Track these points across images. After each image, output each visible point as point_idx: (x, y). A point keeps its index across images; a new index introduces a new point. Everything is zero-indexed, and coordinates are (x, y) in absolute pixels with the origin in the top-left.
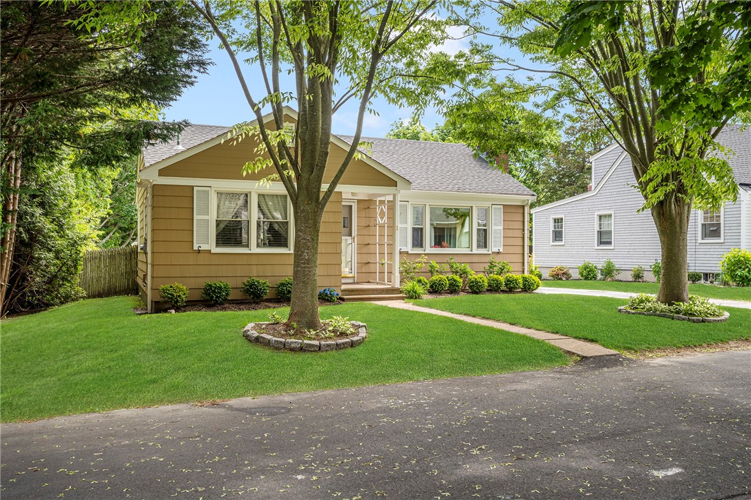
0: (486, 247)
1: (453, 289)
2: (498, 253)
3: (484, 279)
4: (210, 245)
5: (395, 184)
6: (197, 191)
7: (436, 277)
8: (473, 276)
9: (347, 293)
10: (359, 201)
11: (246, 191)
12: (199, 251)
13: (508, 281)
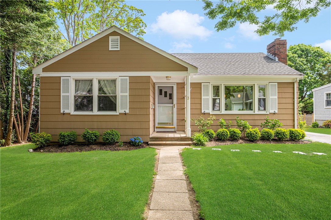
0: (265, 109)
1: (233, 138)
2: (274, 114)
3: (258, 131)
4: (71, 110)
5: (186, 69)
6: (63, 80)
7: (221, 130)
8: (251, 130)
9: (154, 139)
10: (178, 84)
11: (90, 78)
12: (64, 114)
13: (277, 133)
